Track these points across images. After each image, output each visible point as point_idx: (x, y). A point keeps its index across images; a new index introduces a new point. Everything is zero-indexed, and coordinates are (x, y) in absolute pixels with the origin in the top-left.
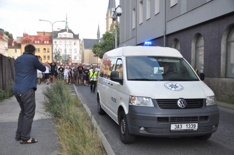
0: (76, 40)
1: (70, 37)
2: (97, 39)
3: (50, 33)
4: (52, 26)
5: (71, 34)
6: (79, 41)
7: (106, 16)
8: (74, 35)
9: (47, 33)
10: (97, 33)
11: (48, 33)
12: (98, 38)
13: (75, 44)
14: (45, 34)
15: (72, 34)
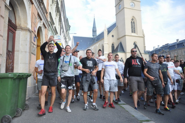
2: (92, 37)
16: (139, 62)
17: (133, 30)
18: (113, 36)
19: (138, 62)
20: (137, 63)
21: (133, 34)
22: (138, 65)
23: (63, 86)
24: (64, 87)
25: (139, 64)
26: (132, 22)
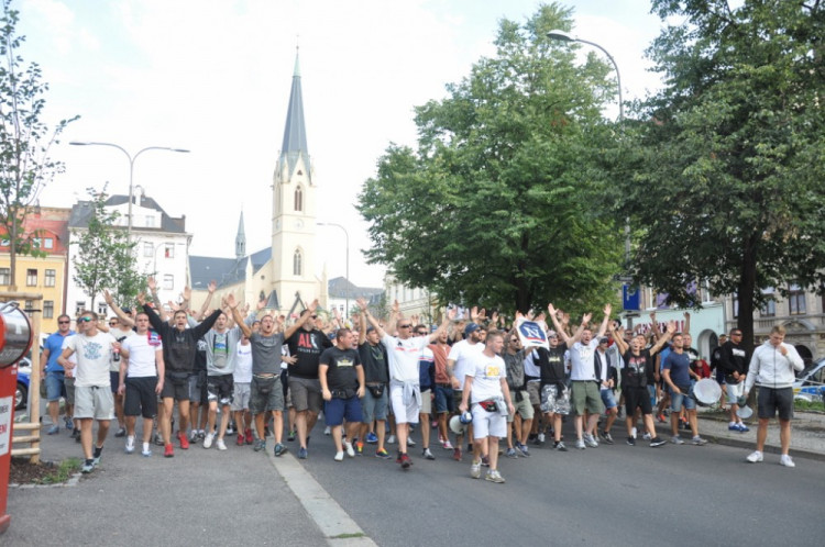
0: (172, 236)
1: (150, 226)
2: (235, 257)
3: (63, 210)
4: (132, 164)
5: (153, 212)
6: (184, 241)
7: (275, 178)
8: (164, 216)
9: (51, 209)
10: (237, 239)
11: (58, 210)
12: (238, 254)
13: (167, 255)
14: (43, 213)
15: (159, 214)
16: (316, 342)
17: (297, 269)
18: (263, 277)
19: (313, 341)
20: (310, 343)
21: (297, 277)
22: (313, 348)
23: (211, 396)
24: (214, 399)
25: (315, 345)
26: (295, 256)
